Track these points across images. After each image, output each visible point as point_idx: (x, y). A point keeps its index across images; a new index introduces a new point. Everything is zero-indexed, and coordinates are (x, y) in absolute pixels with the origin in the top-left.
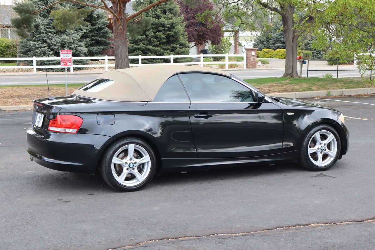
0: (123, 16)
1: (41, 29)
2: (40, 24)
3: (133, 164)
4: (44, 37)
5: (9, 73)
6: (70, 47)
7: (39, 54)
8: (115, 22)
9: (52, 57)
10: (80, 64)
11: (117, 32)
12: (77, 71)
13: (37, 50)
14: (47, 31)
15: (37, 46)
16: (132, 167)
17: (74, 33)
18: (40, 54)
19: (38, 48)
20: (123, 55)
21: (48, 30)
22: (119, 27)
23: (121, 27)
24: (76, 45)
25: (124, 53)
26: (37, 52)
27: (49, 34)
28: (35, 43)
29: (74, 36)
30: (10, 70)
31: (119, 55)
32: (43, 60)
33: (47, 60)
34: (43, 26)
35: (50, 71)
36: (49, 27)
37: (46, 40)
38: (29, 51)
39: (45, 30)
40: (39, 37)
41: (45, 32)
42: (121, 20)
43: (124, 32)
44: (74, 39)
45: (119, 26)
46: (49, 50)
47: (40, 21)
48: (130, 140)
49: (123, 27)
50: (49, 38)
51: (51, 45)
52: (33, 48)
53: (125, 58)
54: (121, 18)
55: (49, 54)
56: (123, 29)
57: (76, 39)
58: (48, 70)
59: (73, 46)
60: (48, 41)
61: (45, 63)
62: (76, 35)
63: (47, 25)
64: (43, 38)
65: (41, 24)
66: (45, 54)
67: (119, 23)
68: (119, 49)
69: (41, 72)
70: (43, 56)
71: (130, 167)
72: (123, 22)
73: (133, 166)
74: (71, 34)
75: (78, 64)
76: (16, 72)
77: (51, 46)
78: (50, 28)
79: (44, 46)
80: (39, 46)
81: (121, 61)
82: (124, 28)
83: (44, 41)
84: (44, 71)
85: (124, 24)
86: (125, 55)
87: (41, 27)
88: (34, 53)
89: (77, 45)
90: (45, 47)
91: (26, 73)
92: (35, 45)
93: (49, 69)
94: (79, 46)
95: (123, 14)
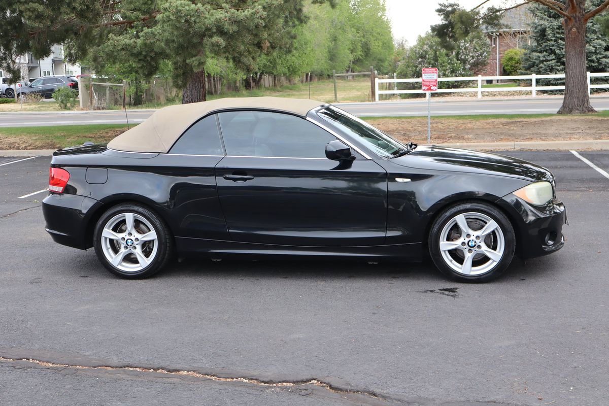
0: (579, 13)
1: (549, 35)
2: (546, 28)
3: (132, 241)
4: (553, 46)
5: (500, 97)
6: (589, 59)
7: (544, 70)
8: (566, 22)
9: (561, 74)
10: (605, 84)
11: (569, 38)
12: (599, 93)
13: (541, 65)
14: (556, 37)
15: (541, 59)
16: (131, 245)
17: (598, 38)
18: (546, 70)
19: (542, 62)
20: (576, 72)
21: (558, 36)
22: (571, 29)
23: (574, 30)
24: (599, 56)
25: (578, 68)
26: (541, 67)
27: (560, 41)
28: (539, 54)
29: (596, 43)
30: (503, 93)
31: (571, 72)
32: (549, 79)
33: (555, 79)
34: (551, 31)
35: (557, 94)
36: (560, 31)
37: (555, 49)
38: (533, 66)
39: (554, 36)
40: (546, 46)
41: (553, 39)
42: (575, 18)
43: (580, 36)
44: (596, 48)
45: (572, 27)
46: (559, 64)
47: (546, 23)
48: (127, 207)
49: (577, 29)
50: (560, 47)
51: (562, 56)
52: (537, 62)
53: (580, 76)
54: (575, 15)
55: (558, 70)
56: (578, 32)
57: (598, 47)
58: (555, 92)
59: (594, 57)
60: (558, 51)
61: (551, 82)
62: (600, 41)
63: (558, 29)
64: (551, 48)
65: (549, 27)
66: (551, 70)
67: (573, 24)
68: (571, 63)
69: (546, 96)
70: (549, 73)
71: (128, 245)
72: (578, 22)
73: (133, 243)
74: (592, 40)
75: (601, 83)
76: (511, 95)
77: (561, 59)
78: (562, 32)
79: (551, 58)
80: (544, 59)
81: (573, 81)
82: (580, 31)
83: (553, 52)
84: (549, 94)
85: (579, 24)
86: (579, 72)
87: (549, 31)
88: (539, 69)
89: (601, 56)
90: (552, 60)
91: (524, 97)
92: (539, 57)
93: (556, 90)
94: (604, 57)
95: (578, 9)
